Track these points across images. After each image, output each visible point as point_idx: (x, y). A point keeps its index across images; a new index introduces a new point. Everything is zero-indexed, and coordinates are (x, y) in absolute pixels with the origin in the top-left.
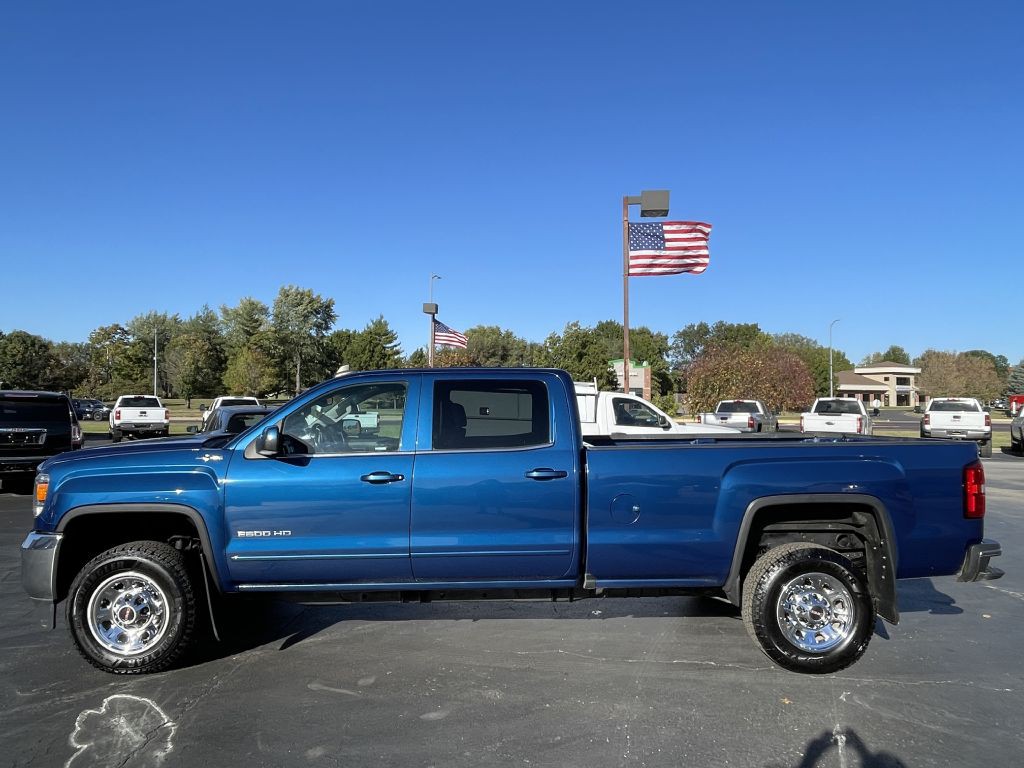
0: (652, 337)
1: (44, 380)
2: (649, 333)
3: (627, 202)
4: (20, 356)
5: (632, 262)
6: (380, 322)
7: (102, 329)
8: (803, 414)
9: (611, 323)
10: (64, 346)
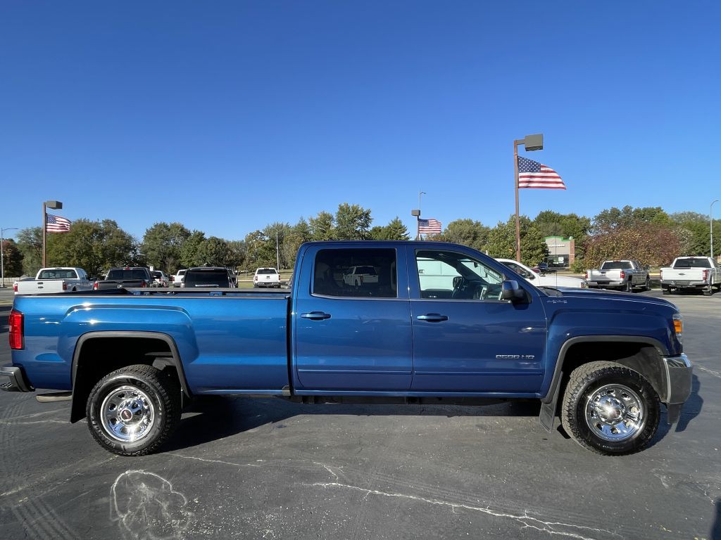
0: (578, 220)
1: (226, 261)
2: (576, 217)
3: (517, 143)
4: (214, 250)
5: (520, 180)
6: (396, 221)
7: (251, 234)
8: (662, 269)
9: (548, 213)
10: (235, 243)
